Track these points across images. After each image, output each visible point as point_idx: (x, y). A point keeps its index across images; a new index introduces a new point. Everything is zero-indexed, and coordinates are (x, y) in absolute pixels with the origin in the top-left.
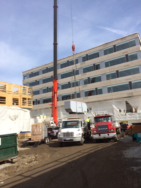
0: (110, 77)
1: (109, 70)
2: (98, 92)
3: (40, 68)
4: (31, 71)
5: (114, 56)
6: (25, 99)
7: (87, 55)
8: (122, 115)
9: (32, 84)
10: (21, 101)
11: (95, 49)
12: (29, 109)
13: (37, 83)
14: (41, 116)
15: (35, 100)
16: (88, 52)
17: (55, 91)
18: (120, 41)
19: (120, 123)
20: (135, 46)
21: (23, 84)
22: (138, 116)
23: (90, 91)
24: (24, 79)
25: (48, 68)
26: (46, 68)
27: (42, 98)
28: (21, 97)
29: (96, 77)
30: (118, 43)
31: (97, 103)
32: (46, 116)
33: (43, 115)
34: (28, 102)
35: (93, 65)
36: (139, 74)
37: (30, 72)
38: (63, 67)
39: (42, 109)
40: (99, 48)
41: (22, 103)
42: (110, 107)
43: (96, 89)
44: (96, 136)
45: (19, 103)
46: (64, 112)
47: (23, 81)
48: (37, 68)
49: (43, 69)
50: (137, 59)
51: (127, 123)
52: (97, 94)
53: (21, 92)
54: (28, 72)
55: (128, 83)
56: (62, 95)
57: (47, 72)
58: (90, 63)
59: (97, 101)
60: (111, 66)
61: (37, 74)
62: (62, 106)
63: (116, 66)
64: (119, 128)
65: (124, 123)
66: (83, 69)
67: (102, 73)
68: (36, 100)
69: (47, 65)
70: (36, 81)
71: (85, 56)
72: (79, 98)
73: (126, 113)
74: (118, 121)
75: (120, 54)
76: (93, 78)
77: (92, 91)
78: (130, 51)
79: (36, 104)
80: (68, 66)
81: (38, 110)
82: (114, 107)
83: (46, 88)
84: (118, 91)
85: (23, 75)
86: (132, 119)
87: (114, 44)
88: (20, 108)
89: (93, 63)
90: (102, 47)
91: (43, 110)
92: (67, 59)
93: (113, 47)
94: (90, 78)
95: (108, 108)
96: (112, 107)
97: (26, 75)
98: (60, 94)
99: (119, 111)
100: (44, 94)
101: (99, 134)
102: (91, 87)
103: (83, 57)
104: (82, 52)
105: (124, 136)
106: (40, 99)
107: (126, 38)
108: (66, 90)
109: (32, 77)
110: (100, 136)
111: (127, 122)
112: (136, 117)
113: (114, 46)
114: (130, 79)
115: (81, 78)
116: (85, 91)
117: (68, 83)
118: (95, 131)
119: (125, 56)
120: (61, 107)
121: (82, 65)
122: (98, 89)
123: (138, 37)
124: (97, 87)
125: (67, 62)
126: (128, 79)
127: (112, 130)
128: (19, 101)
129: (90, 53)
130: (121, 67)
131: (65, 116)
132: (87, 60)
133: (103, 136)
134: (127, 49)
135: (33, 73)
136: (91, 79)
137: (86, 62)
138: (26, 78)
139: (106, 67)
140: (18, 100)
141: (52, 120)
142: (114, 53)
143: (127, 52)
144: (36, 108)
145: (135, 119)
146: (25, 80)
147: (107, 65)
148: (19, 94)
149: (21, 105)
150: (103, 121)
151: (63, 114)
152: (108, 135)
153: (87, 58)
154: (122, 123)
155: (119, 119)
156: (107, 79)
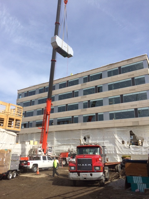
0: (112, 101)
1: (112, 94)
2: (98, 117)
3: (37, 87)
4: (27, 89)
5: (118, 78)
6: (13, 119)
7: (89, 76)
8: (125, 148)
9: (26, 104)
10: (7, 122)
11: (98, 70)
12: (16, 132)
13: (31, 103)
14: (31, 141)
15: (27, 123)
16: (90, 72)
17: (47, 112)
18: (126, 63)
19: (122, 158)
20: (143, 69)
21: (17, 103)
22: (144, 150)
23: (89, 116)
24: (19, 97)
25: (46, 87)
26: (43, 88)
27: (35, 121)
28: (7, 117)
29: (97, 100)
30: (124, 65)
31: (97, 131)
32: (37, 142)
33: (35, 140)
34: (16, 123)
35: (94, 87)
36: (147, 100)
37: (26, 91)
38: (62, 88)
39: (34, 133)
40: (103, 68)
41: (7, 124)
42: (112, 137)
43: (97, 114)
44: (74, 176)
45: (4, 124)
46: (58, 139)
47: (17, 100)
48: (34, 87)
49: (40, 89)
50: (145, 83)
51: (130, 158)
52: (97, 120)
53: (8, 111)
54: (23, 90)
55: (133, 110)
56: (58, 119)
57: (44, 92)
58: (91, 84)
59: (97, 128)
60: (115, 89)
61: (33, 93)
62: (56, 131)
63: (120, 90)
64: (118, 164)
65: (127, 158)
66: (84, 91)
67: (104, 97)
68: (29, 122)
69: (45, 84)
70: (31, 100)
71: (87, 76)
72: (77, 124)
73: (130, 145)
74: (119, 155)
75: (125, 77)
76: (94, 102)
77: (92, 117)
78: (137, 74)
79: (28, 127)
80: (67, 86)
81: (29, 135)
82: (116, 137)
83: (41, 109)
84: (121, 118)
85: (18, 94)
86: (137, 153)
87: (119, 65)
88: (4, 130)
89: (95, 85)
90: (107, 67)
91: (35, 135)
92: (67, 78)
93: (118, 68)
94: (91, 101)
95: (109, 137)
96: (114, 137)
97: (21, 93)
98: (56, 117)
99: (121, 143)
100: (38, 116)
101: (79, 173)
102: (91, 111)
103: (84, 77)
104: (83, 72)
105: (119, 176)
106: (33, 121)
107: (133, 60)
108: (62, 113)
109: (27, 96)
110: (79, 175)
111: (130, 156)
112: (142, 151)
113: (120, 67)
114: (136, 105)
115: (80, 101)
116: (84, 116)
117: (65, 105)
118: (73, 168)
119: (131, 79)
120: (55, 133)
121: (83, 86)
122: (99, 114)
123: (147, 59)
124: (97, 112)
125: (66, 82)
126: (133, 106)
127: (97, 168)
128: (5, 122)
129: (92, 74)
130: (126, 91)
131: (59, 143)
132: (89, 81)
133: (83, 175)
134: (133, 72)
135: (29, 91)
136: (92, 103)
137: (88, 83)
138: (20, 97)
139: (109, 90)
140: (3, 121)
141: (40, 147)
142: (119, 76)
143: (133, 75)
144: (28, 132)
145: (140, 153)
146: (19, 99)
147: (110, 87)
148: (6, 113)
149: (6, 126)
150: (87, 153)
151: (57, 140)
152: (91, 175)
153: (89, 79)
154: (124, 158)
155: (120, 152)
156: (110, 104)
